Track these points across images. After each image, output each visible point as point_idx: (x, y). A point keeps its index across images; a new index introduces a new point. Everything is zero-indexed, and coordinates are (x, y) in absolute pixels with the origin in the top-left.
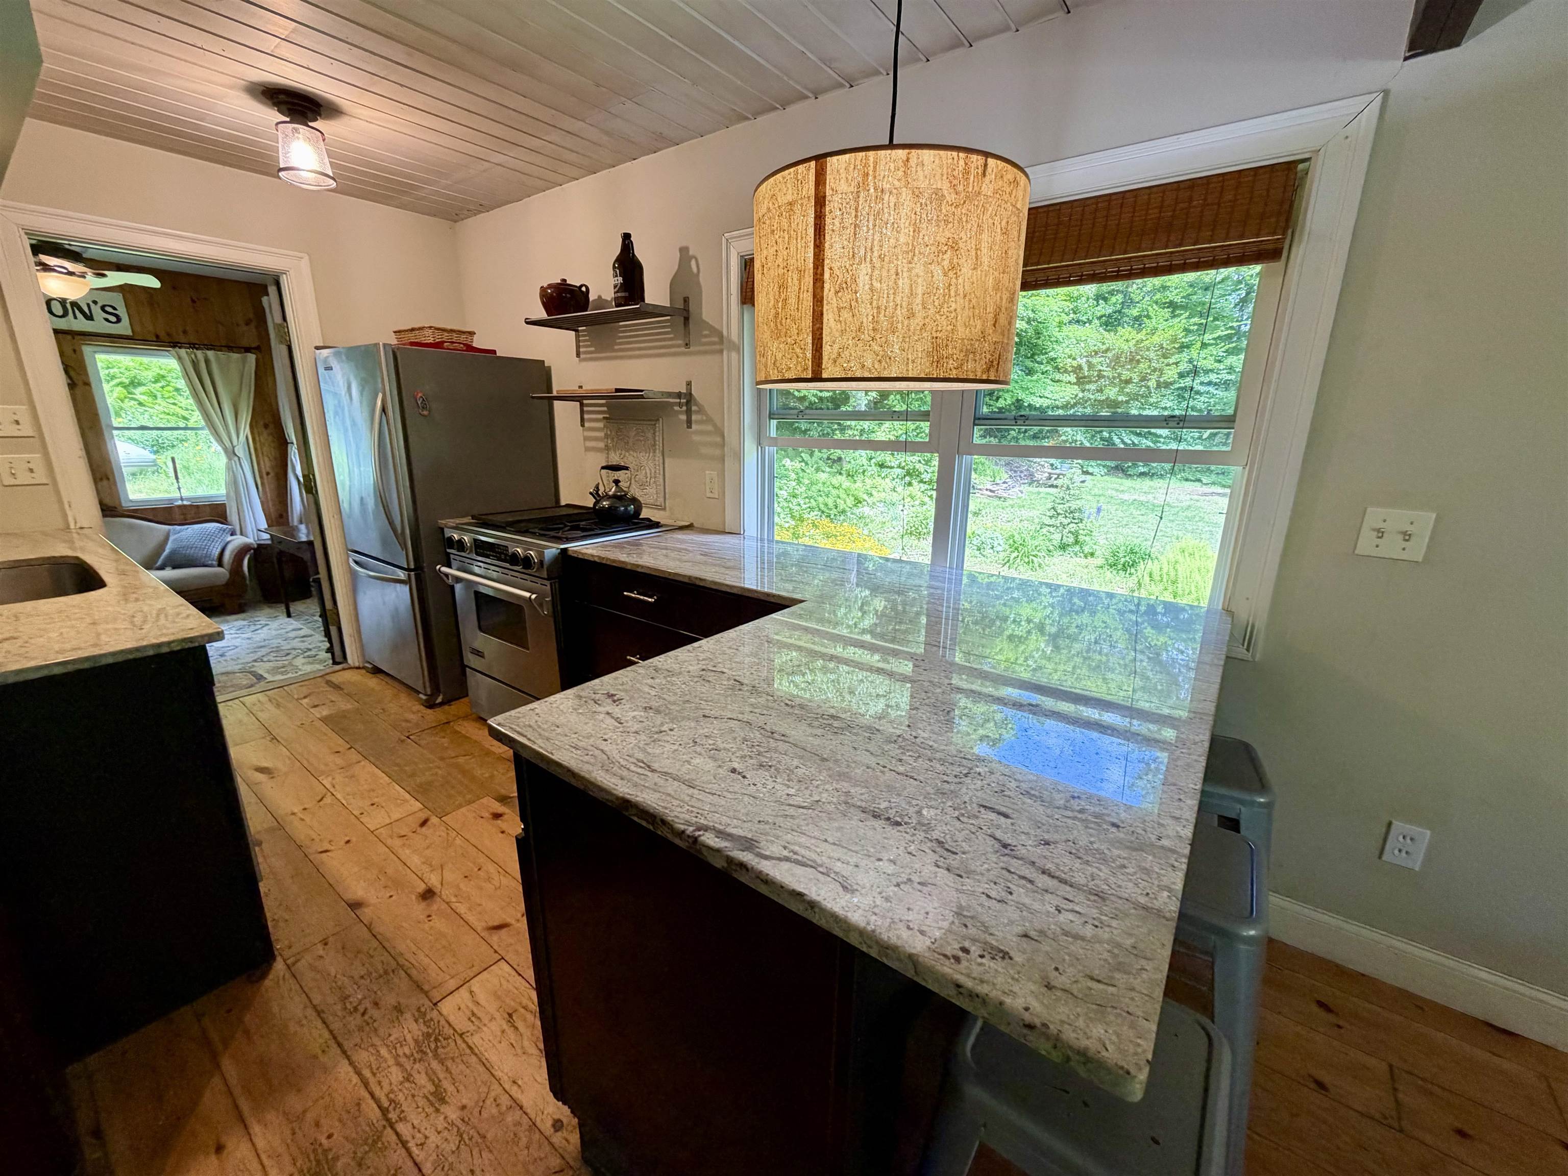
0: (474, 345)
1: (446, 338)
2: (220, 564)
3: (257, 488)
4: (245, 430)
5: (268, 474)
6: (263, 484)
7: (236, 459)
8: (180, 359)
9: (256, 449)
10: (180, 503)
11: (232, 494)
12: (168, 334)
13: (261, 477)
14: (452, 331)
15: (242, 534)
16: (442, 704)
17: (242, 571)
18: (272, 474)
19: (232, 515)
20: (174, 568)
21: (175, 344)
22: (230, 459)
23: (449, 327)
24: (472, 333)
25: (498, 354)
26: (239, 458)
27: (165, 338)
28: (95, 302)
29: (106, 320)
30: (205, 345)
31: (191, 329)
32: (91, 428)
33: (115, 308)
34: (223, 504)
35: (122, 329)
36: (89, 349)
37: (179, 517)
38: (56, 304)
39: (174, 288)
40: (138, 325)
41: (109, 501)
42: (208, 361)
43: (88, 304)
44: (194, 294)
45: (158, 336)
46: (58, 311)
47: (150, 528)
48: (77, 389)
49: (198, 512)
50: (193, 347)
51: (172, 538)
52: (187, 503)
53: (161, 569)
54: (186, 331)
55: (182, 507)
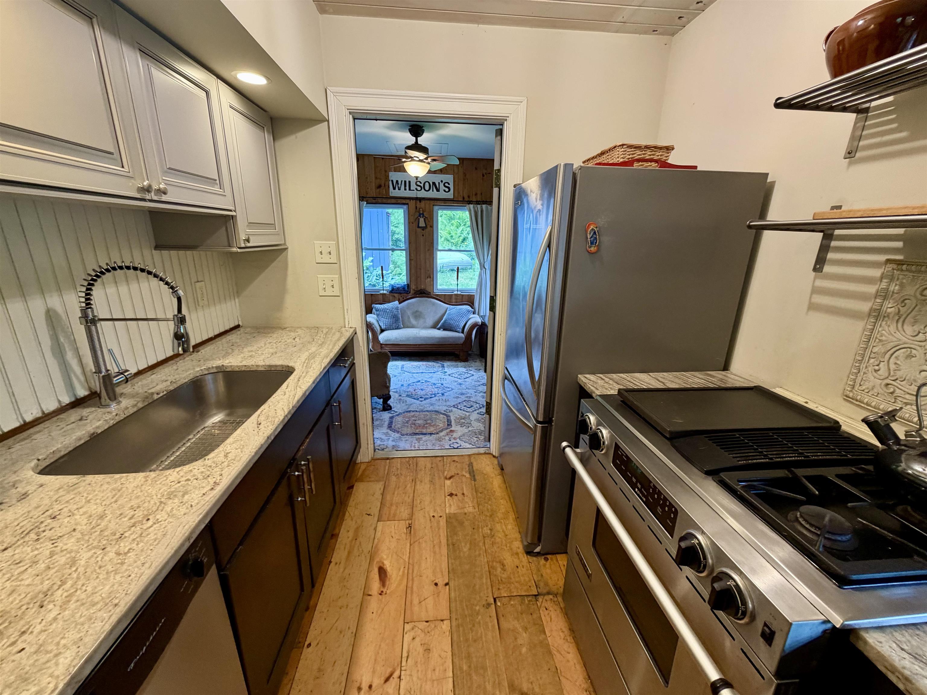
0: (669, 161)
1: (638, 154)
2: (463, 332)
7: (484, 270)
8: (470, 211)
10: (456, 293)
11: (479, 291)
12: (469, 197)
14: (647, 147)
15: (478, 314)
16: (538, 554)
17: (471, 338)
19: (476, 302)
20: (444, 330)
21: (470, 202)
22: (481, 269)
23: (644, 143)
24: (669, 149)
25: (698, 169)
26: (486, 269)
27: (466, 199)
28: (442, 181)
29: (445, 191)
30: (483, 201)
31: (479, 193)
32: (429, 250)
33: (449, 184)
34: (474, 295)
35: (450, 195)
36: (436, 208)
37: (454, 300)
38: (427, 184)
39: (476, 169)
40: (456, 192)
41: (429, 289)
42: (482, 211)
43: (439, 183)
44: (485, 171)
45: (464, 198)
46: (427, 188)
47: (441, 306)
48: (427, 230)
49: (462, 299)
50: (478, 203)
51: (447, 313)
52: (459, 293)
53: (439, 329)
54: (476, 194)
55: (456, 295)
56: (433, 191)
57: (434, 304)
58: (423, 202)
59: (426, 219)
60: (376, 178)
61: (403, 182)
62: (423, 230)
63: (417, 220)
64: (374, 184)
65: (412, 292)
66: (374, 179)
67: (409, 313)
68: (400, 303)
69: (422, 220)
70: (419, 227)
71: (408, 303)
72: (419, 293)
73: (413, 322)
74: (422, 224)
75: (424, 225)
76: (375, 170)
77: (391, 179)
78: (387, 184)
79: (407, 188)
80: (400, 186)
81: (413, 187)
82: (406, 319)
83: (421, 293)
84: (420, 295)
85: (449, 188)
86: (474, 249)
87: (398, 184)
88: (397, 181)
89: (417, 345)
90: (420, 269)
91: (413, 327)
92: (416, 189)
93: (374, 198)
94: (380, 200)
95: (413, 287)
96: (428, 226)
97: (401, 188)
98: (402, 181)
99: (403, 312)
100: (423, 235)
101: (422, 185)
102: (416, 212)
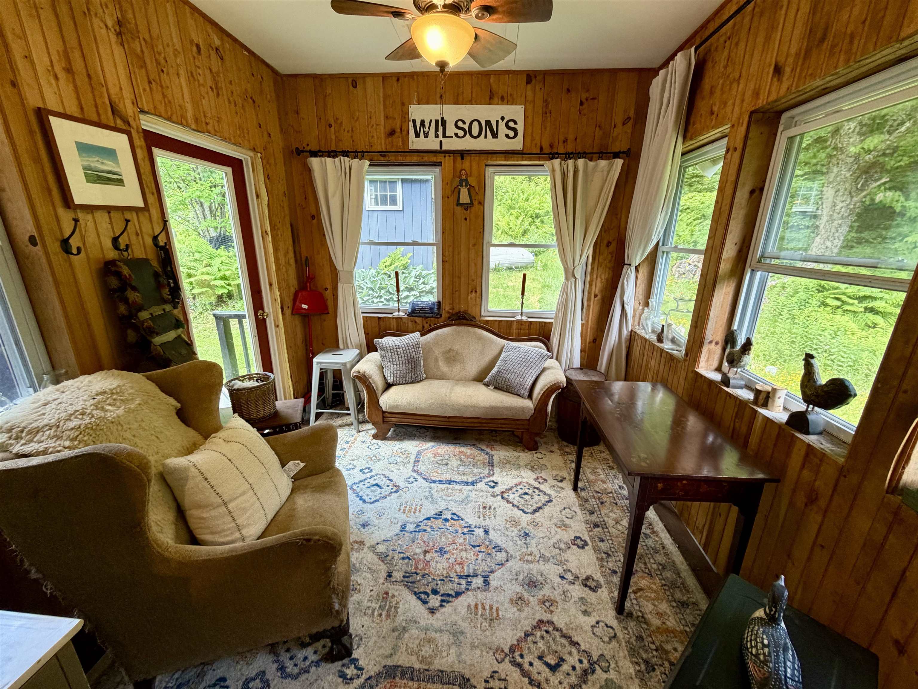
2: (530, 398)
3: (582, 309)
4: (589, 251)
5: (596, 296)
6: (589, 306)
7: (573, 280)
8: (553, 172)
9: (592, 269)
10: (519, 318)
11: (560, 316)
12: (551, 146)
13: (589, 300)
15: (557, 359)
17: (546, 409)
18: (599, 297)
19: (555, 340)
20: (497, 389)
21: (552, 156)
22: (567, 279)
26: (576, 278)
27: (547, 150)
28: (503, 118)
29: (507, 136)
30: (579, 153)
31: (571, 137)
32: (474, 245)
33: (515, 123)
34: (551, 323)
35: (517, 144)
36: (490, 170)
37: (515, 331)
38: (475, 125)
39: (568, 91)
40: (528, 139)
41: (473, 311)
42: (576, 172)
43: (497, 121)
44: (584, 96)
45: (541, 149)
46: (475, 131)
47: (491, 342)
48: (473, 209)
49: (530, 329)
50: (567, 156)
51: (503, 355)
52: (524, 318)
53: (487, 385)
54: (565, 141)
55: (520, 322)
56: (486, 137)
57: (480, 338)
58: (467, 159)
59: (472, 189)
60: (387, 117)
61: (433, 123)
62: (466, 209)
63: (457, 190)
64: (382, 129)
65: (445, 315)
66: (382, 118)
67: (438, 352)
68: (422, 335)
69: (464, 191)
70: (458, 204)
71: (437, 335)
72: (455, 318)
73: (444, 367)
74: (464, 198)
75: (469, 201)
76: (384, 102)
77: (412, 117)
78: (404, 128)
79: (440, 133)
80: (426, 130)
81: (451, 130)
82: (432, 364)
83: (459, 318)
84: (458, 321)
85: (515, 130)
86: (554, 242)
87: (424, 126)
88: (423, 122)
89: (445, 417)
90: (460, 278)
91: (442, 377)
92: (456, 135)
93: (383, 154)
94: (392, 158)
95: (446, 307)
96: (476, 203)
97: (430, 134)
98: (431, 121)
99: (428, 350)
100: (466, 219)
101: (466, 127)
102: (454, 177)
